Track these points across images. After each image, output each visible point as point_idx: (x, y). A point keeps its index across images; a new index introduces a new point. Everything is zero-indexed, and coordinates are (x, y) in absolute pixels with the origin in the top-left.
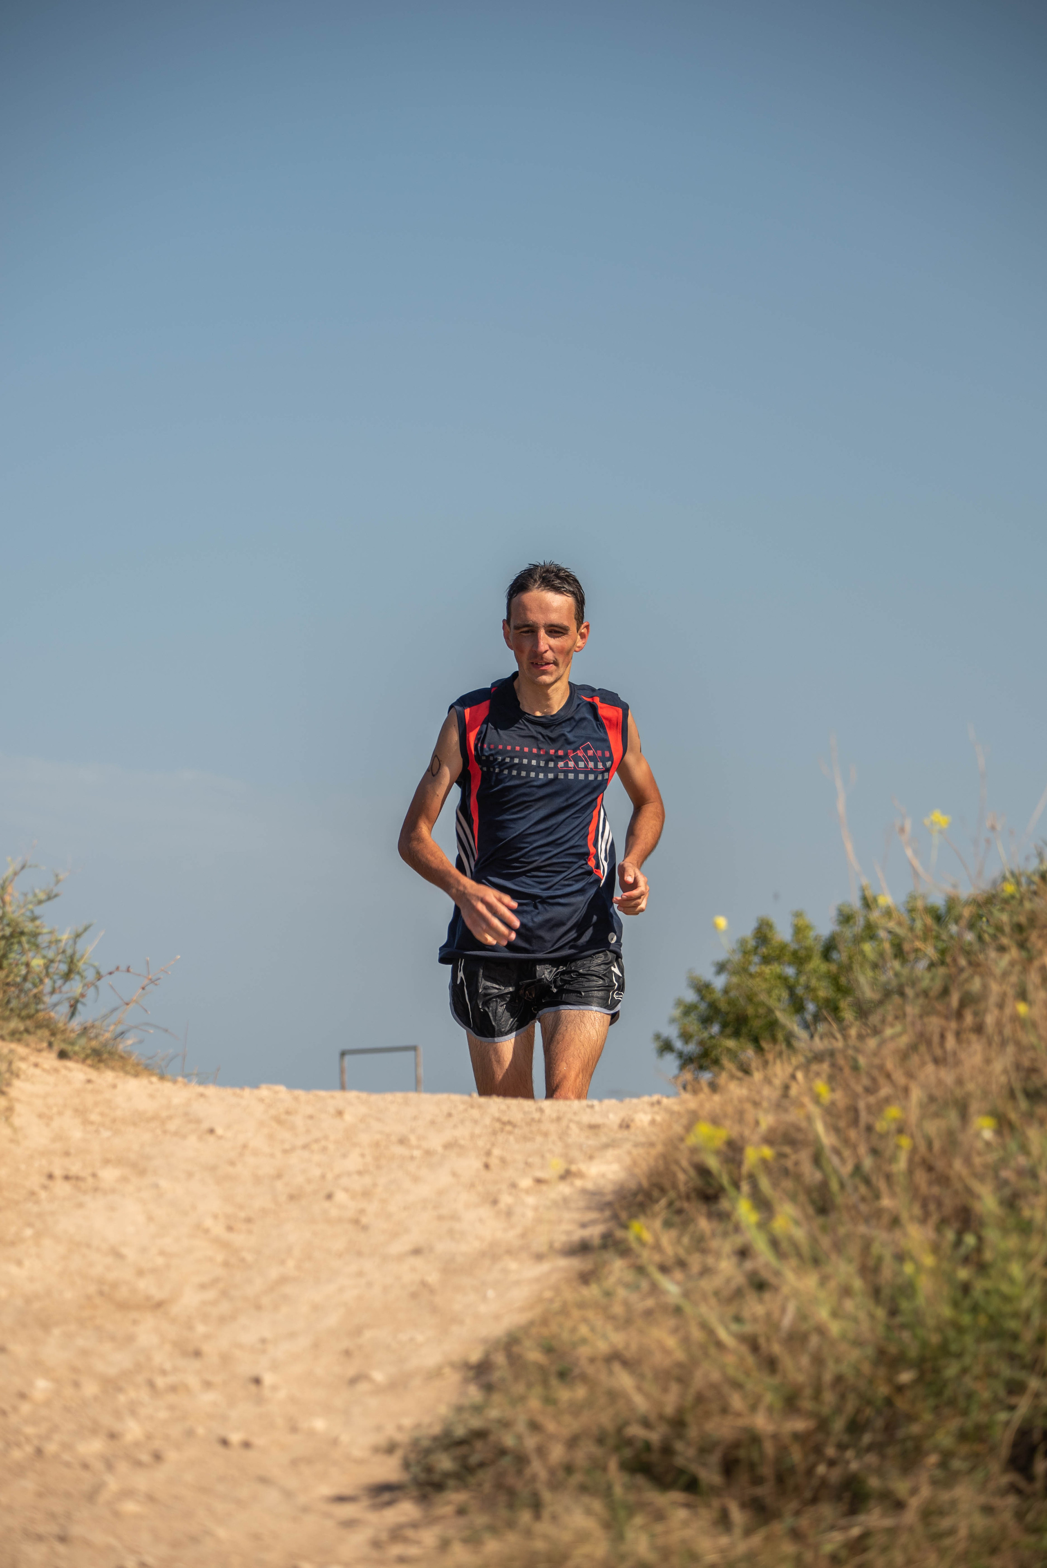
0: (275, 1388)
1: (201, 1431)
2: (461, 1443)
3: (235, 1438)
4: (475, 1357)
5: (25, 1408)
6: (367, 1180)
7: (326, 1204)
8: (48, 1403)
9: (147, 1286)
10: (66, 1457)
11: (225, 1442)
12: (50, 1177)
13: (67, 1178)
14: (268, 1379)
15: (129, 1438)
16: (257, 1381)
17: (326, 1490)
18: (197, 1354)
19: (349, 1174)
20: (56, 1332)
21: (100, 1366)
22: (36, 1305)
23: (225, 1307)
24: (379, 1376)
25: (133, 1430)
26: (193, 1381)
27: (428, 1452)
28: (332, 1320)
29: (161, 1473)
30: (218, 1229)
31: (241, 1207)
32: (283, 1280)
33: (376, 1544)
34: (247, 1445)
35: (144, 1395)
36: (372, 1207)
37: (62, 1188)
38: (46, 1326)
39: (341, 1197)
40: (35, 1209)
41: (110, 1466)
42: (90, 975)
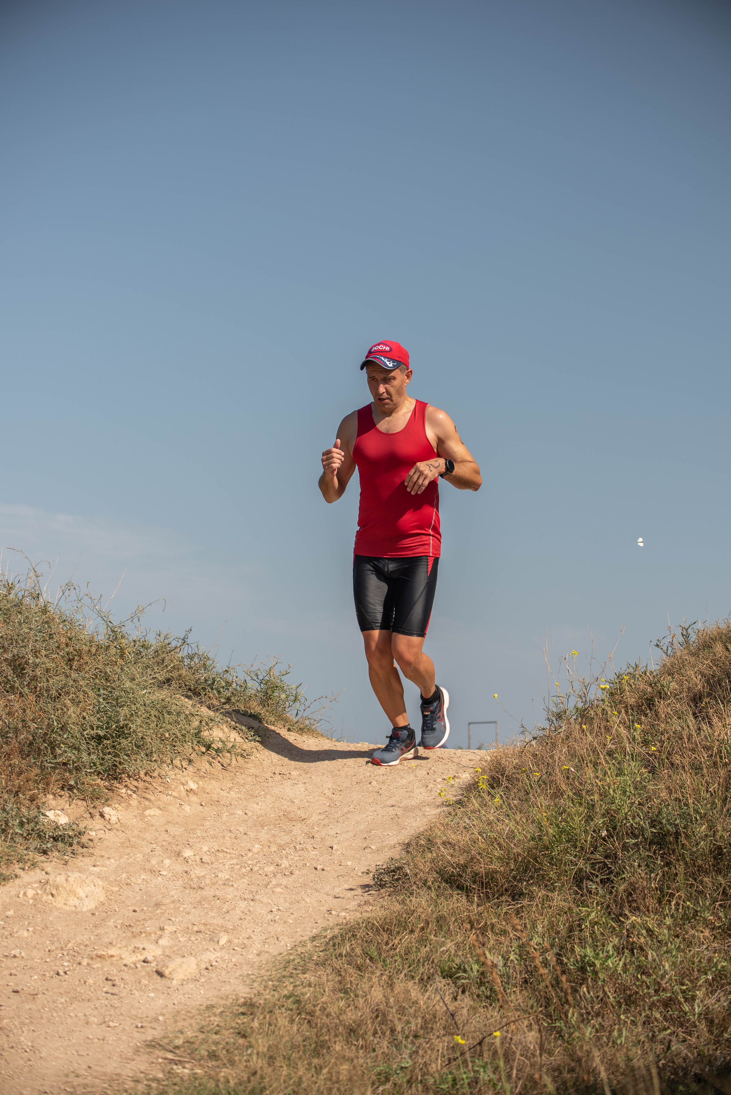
0: (337, 850)
1: (308, 864)
2: (393, 871)
3: (319, 867)
4: (407, 841)
5: (250, 854)
6: (385, 777)
7: (369, 786)
8: (258, 853)
9: (301, 813)
10: (260, 872)
11: (316, 869)
12: (274, 773)
13: (280, 774)
14: (335, 847)
15: (283, 866)
16: (332, 848)
17: (347, 887)
18: (313, 837)
19: (379, 775)
20: (266, 828)
21: (279, 841)
22: (260, 819)
23: (327, 821)
24: (373, 847)
25: (285, 863)
26: (309, 847)
27: (381, 873)
28: (362, 827)
29: (291, 879)
30: (329, 794)
31: (339, 786)
32: (349, 812)
33: (359, 905)
34: (323, 870)
35: (292, 851)
36: (384, 787)
37: (278, 777)
38: (262, 826)
39: (374, 783)
40: (266, 785)
41: (275, 876)
42: (303, 700)
